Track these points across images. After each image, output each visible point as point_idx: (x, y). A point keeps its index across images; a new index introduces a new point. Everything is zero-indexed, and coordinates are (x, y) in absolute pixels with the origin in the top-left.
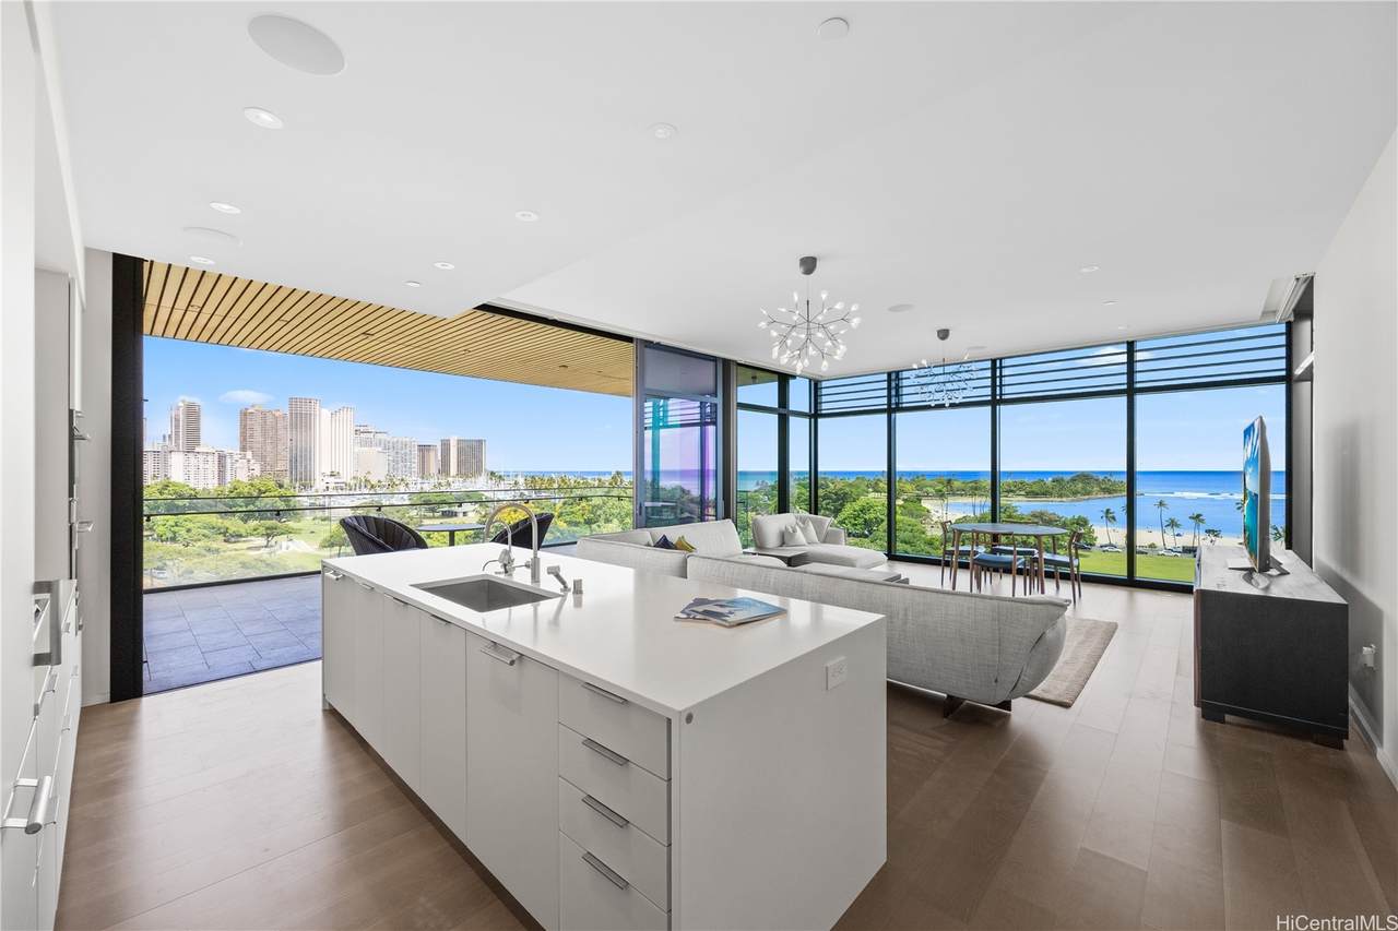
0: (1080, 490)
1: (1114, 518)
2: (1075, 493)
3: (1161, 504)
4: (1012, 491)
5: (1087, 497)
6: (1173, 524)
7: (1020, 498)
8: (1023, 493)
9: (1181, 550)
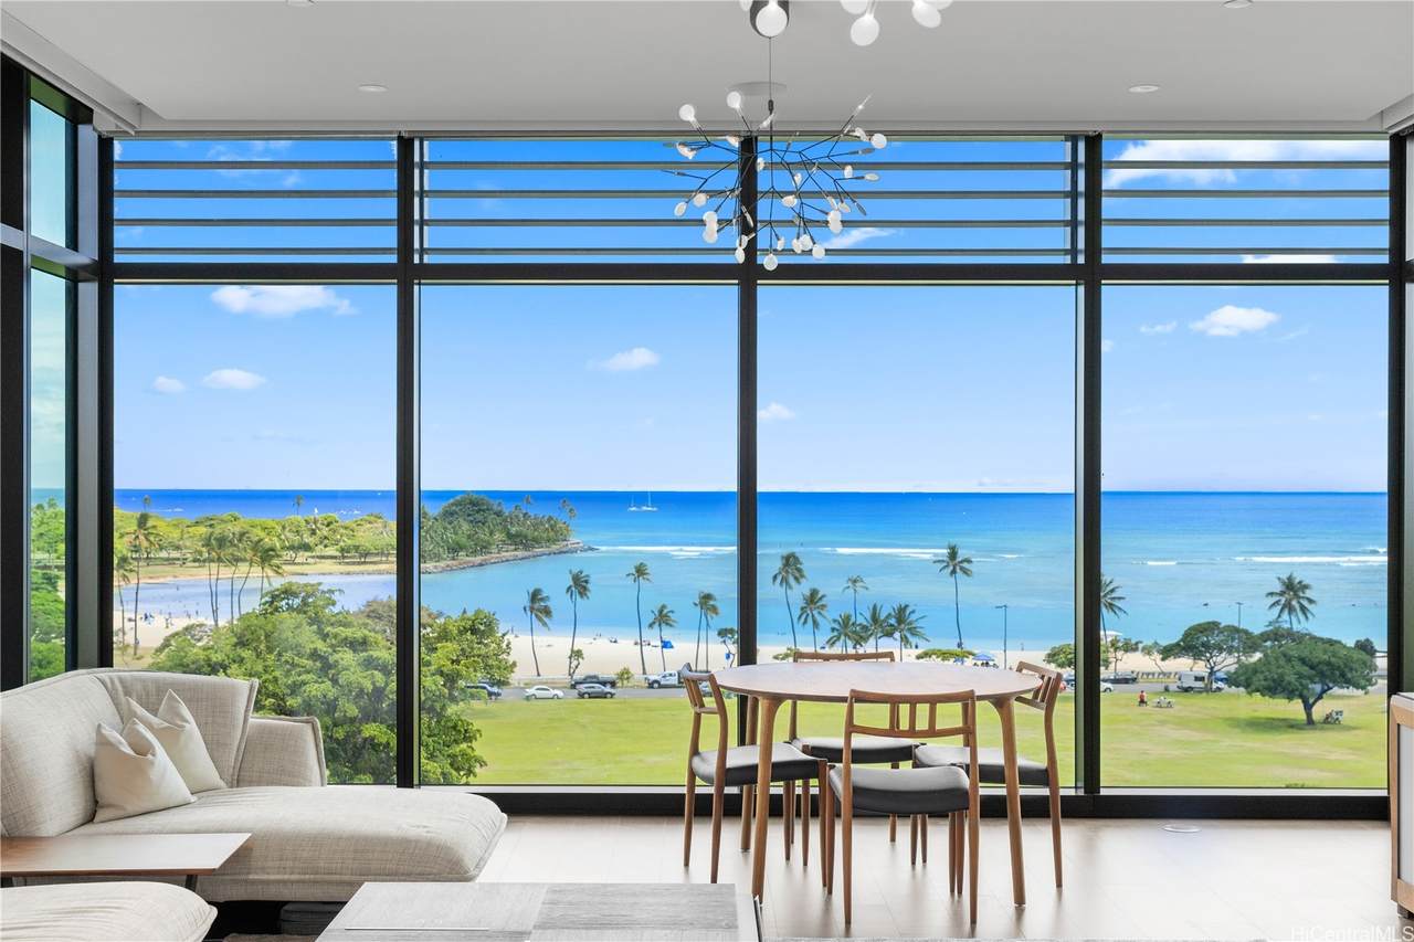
0: (464, 540)
1: (547, 612)
2: (455, 549)
3: (640, 571)
4: (307, 547)
5: (478, 559)
6: (662, 618)
7: (328, 565)
8: (331, 551)
9: (674, 680)
